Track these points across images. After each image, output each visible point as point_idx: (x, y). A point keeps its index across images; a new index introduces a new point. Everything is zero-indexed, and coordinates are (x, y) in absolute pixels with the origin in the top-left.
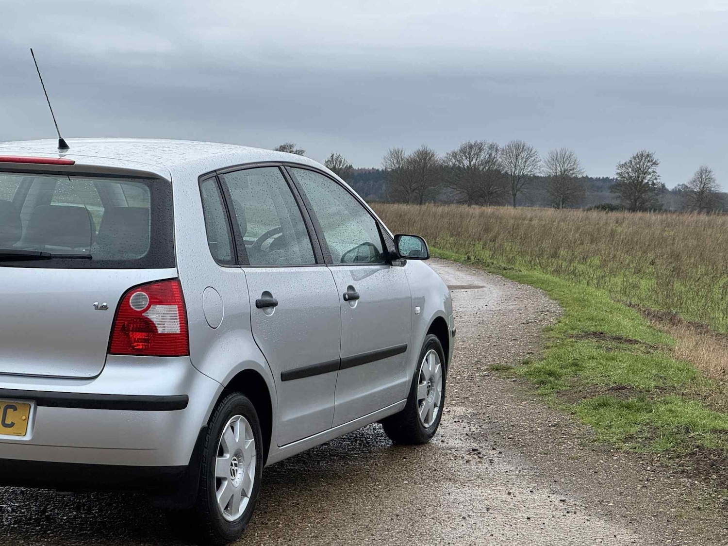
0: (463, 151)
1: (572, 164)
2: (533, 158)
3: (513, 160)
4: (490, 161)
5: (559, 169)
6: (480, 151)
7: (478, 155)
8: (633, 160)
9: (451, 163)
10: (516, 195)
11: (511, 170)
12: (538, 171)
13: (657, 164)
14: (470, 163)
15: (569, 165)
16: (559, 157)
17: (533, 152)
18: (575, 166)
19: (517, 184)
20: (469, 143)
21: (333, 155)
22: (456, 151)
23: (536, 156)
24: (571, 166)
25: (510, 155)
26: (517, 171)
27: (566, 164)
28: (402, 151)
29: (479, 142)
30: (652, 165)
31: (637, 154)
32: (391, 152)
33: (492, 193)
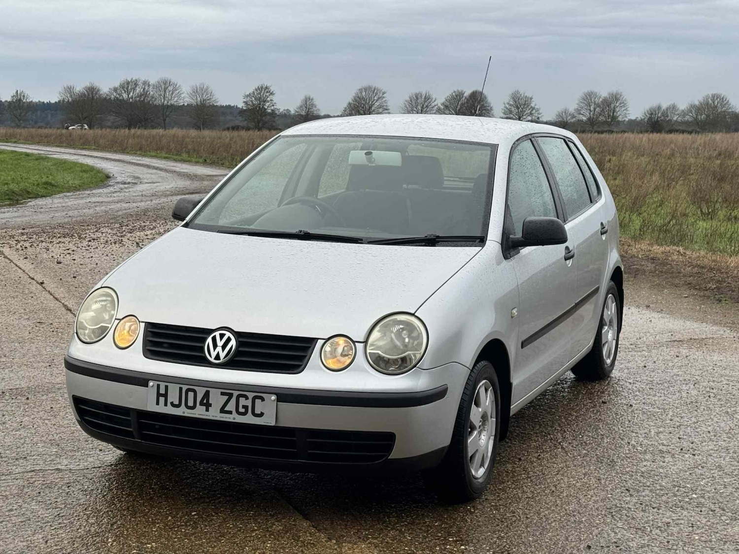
0: (122, 86)
1: (209, 95)
2: (178, 91)
3: (162, 93)
4: (145, 94)
5: (199, 99)
6: (136, 87)
7: (134, 89)
8: (255, 91)
9: (113, 96)
10: (165, 120)
11: (161, 101)
12: (182, 101)
13: (274, 94)
14: (128, 96)
15: (207, 96)
16: (198, 91)
17: (177, 86)
18: (211, 97)
19: (166, 112)
20: (126, 80)
21: (17, 91)
22: (116, 86)
23: (180, 90)
24: (208, 97)
25: (159, 89)
26: (166, 102)
27: (204, 95)
28: (73, 88)
29: (134, 79)
30: (270, 95)
31: (258, 87)
32: (64, 88)
33: (147, 119)
